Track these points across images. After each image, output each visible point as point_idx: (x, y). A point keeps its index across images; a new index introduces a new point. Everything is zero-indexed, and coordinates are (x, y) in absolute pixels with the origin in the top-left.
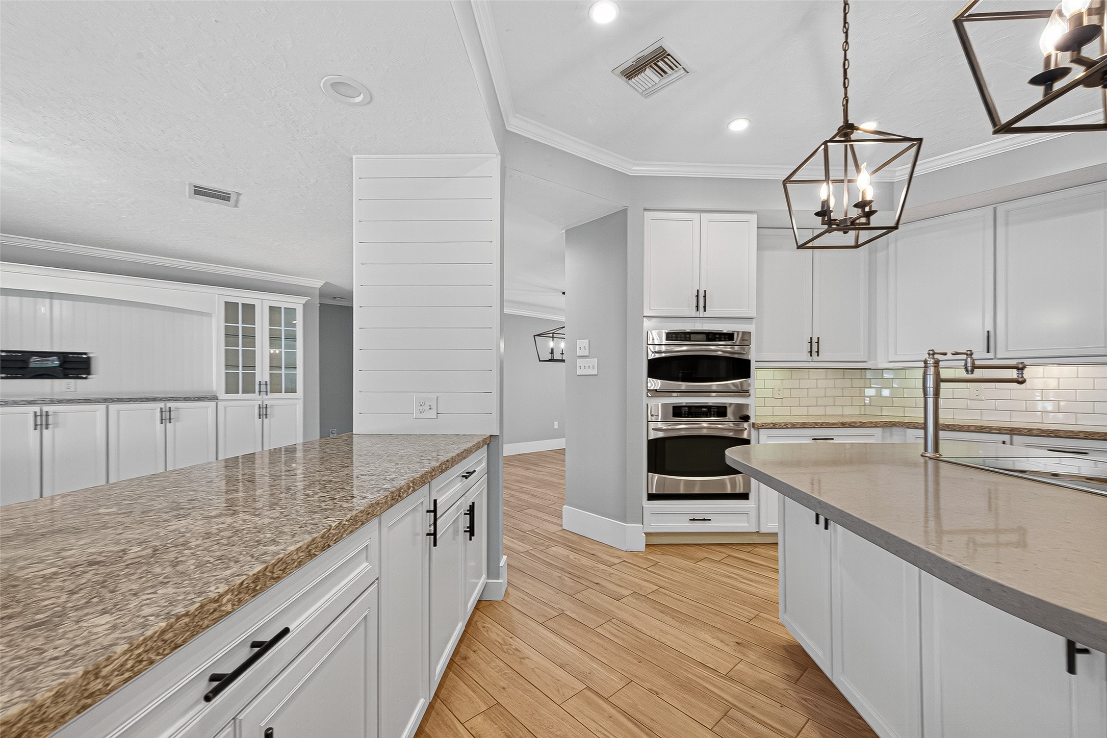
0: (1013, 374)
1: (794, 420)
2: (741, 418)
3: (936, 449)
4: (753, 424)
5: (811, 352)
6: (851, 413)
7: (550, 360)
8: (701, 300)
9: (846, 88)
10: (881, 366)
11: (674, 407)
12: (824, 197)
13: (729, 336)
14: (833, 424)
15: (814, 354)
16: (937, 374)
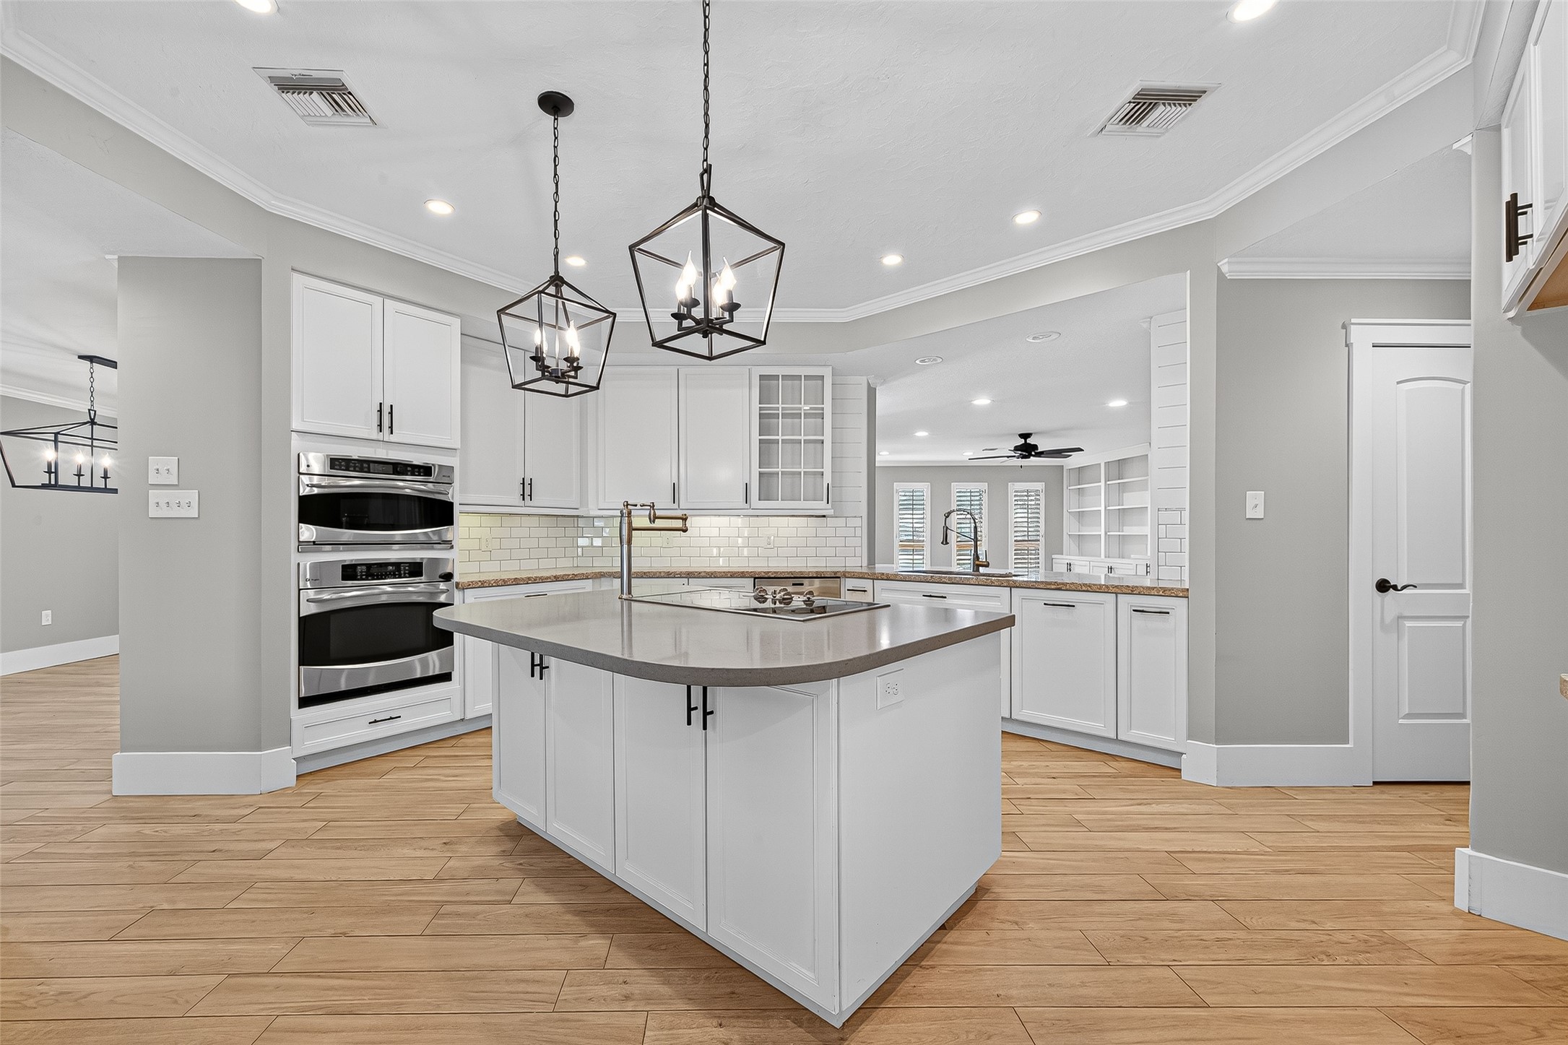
0: (679, 524)
1: (505, 577)
2: (441, 577)
3: (630, 593)
4: (457, 584)
5: (523, 495)
6: (564, 566)
7: (44, 486)
8: (385, 418)
9: (556, 239)
10: (593, 513)
11: (344, 567)
12: (538, 342)
13: (426, 470)
14: (547, 578)
15: (527, 498)
16: (630, 523)
